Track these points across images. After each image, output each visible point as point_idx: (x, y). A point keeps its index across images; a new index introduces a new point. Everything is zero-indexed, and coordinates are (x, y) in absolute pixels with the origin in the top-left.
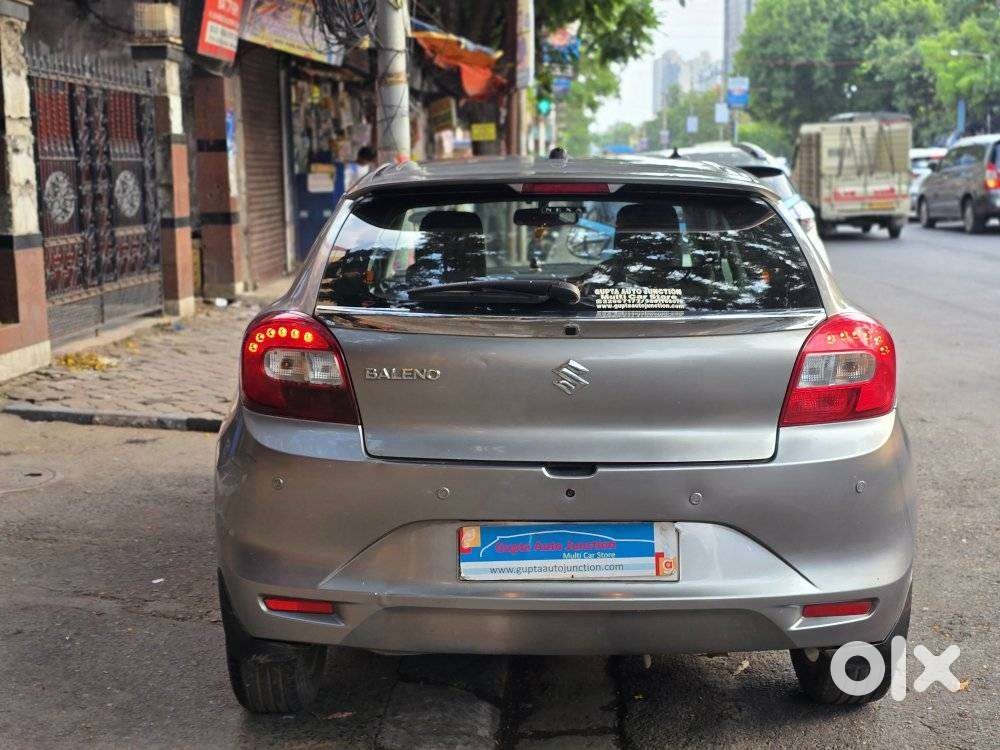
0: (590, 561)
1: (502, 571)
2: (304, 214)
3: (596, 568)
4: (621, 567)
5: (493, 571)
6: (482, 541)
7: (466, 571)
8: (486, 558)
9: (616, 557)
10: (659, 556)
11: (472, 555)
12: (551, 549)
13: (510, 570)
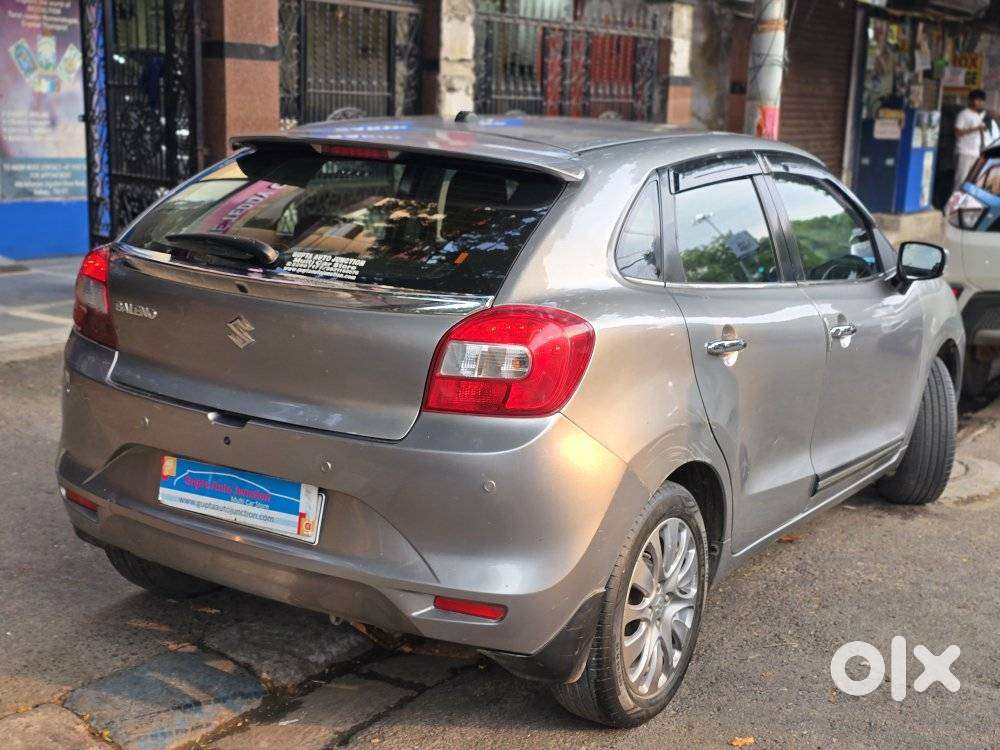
0: (250, 508)
1: (187, 501)
2: (866, 161)
3: (253, 516)
4: (271, 519)
5: (181, 500)
6: (177, 471)
7: (163, 495)
8: (177, 488)
9: (270, 509)
10: (302, 516)
11: (169, 482)
12: (222, 491)
13: (193, 503)
